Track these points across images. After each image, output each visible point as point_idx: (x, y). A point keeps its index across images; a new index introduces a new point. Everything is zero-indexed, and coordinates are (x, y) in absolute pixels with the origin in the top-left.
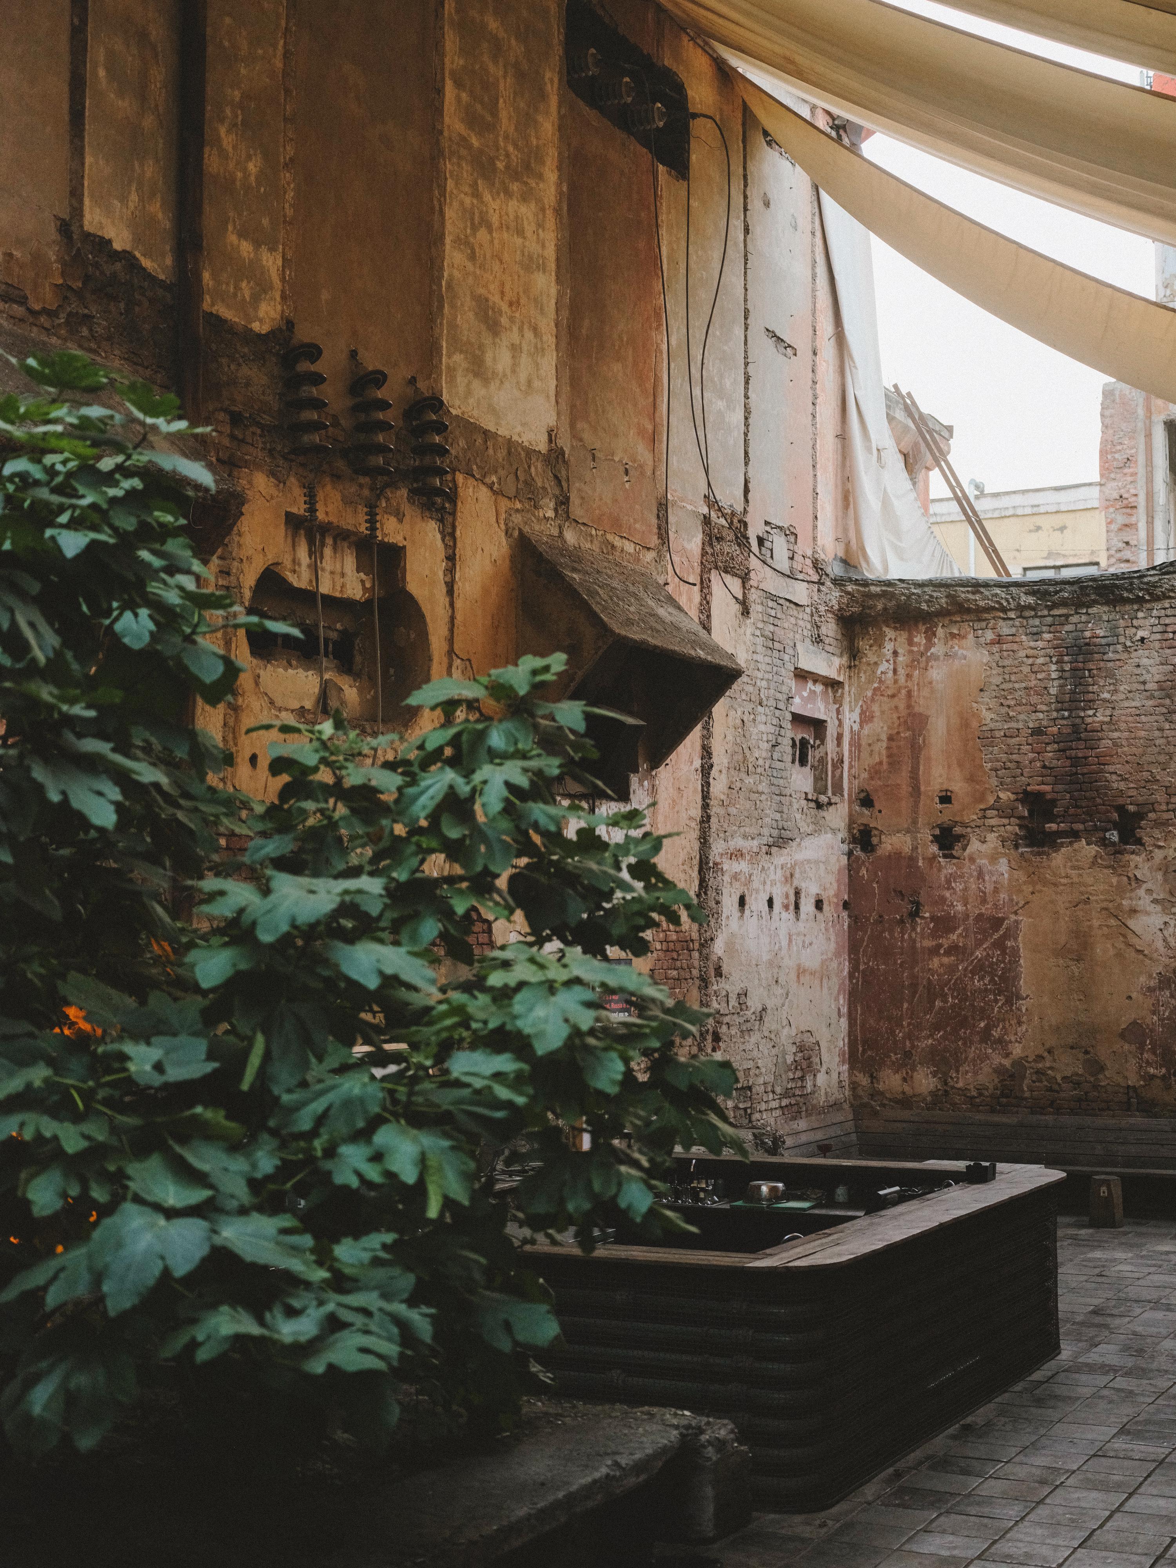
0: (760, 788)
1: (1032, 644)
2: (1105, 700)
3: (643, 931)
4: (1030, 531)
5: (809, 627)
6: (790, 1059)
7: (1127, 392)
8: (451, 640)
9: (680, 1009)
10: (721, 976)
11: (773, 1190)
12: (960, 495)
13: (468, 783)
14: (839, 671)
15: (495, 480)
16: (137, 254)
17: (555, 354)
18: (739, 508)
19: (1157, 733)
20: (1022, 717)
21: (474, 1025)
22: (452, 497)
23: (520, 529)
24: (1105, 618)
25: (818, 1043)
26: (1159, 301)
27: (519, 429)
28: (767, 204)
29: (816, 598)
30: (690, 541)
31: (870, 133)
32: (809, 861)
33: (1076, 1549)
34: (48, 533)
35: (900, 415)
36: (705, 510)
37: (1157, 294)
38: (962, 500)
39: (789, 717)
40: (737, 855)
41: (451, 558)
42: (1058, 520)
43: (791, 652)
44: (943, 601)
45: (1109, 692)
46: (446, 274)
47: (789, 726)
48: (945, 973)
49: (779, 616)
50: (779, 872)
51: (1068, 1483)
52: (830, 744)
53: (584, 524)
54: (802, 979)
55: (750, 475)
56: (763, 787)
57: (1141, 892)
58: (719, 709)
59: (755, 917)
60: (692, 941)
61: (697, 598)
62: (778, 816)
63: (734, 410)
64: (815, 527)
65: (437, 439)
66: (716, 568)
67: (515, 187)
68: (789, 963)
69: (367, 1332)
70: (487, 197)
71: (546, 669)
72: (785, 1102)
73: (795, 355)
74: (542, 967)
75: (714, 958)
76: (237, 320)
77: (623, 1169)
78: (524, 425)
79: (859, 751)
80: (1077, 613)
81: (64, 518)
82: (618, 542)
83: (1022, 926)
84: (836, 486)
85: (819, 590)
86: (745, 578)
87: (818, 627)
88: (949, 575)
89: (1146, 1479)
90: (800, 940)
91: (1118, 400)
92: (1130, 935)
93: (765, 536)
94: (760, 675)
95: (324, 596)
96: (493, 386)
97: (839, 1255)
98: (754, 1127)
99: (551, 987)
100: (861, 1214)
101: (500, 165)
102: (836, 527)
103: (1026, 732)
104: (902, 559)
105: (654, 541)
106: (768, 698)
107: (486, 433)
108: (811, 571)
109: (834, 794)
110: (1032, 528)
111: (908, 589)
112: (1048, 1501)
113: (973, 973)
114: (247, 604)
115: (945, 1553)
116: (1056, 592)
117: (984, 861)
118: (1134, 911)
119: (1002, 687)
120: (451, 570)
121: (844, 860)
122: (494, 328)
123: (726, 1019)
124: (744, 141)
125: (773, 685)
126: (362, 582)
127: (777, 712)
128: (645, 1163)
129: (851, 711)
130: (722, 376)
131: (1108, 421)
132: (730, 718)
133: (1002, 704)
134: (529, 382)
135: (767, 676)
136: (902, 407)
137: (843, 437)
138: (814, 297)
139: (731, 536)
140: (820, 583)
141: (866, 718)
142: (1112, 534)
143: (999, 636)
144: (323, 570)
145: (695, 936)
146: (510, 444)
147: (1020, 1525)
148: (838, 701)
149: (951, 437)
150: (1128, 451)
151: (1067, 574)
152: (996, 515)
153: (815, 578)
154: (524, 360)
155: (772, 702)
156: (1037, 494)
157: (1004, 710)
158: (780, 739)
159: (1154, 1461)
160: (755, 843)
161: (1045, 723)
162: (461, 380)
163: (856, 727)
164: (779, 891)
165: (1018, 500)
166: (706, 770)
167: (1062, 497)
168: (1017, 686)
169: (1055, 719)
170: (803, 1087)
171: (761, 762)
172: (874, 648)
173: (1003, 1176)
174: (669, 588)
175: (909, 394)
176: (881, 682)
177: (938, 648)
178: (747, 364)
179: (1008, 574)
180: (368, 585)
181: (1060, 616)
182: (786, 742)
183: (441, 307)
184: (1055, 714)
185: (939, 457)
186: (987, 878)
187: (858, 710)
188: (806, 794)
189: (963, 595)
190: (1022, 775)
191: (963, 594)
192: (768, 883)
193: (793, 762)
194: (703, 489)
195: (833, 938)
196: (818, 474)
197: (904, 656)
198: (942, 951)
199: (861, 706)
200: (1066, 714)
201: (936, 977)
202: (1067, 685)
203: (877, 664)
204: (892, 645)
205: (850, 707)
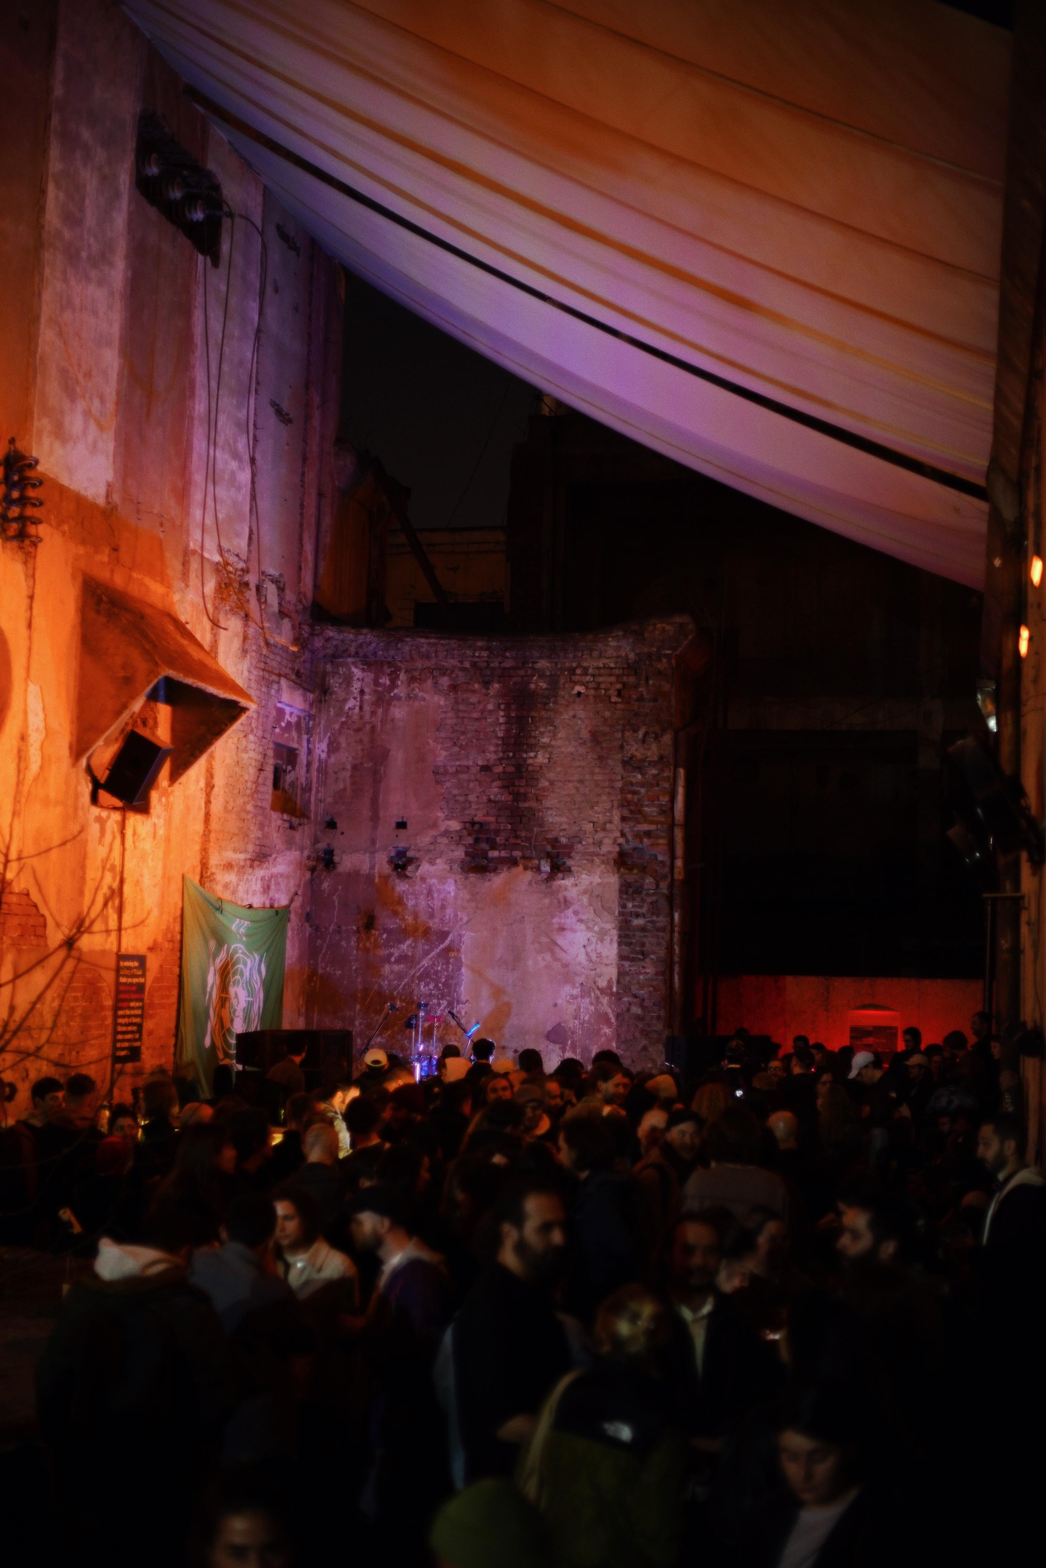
1: (484, 692)
2: (545, 745)
5: (291, 663)
8: (27, 667)
14: (310, 705)
15: (67, 528)
18: (243, 557)
20: (473, 756)
22: (35, 543)
23: (82, 572)
24: (548, 673)
27: (86, 484)
28: (277, 290)
32: (282, 875)
36: (218, 560)
39: (271, 745)
40: (229, 866)
41: (31, 597)
43: (276, 687)
45: (548, 738)
46: (40, 349)
47: (271, 754)
48: (394, 979)
49: (268, 654)
50: (259, 884)
52: (301, 770)
53: (129, 568)
55: (253, 528)
56: (249, 807)
57: (569, 912)
61: (209, 637)
62: (260, 834)
63: (244, 469)
64: (299, 576)
66: (225, 608)
67: (94, 274)
70: (73, 283)
73: (291, 422)
78: (90, 480)
79: (326, 778)
82: (154, 587)
83: (464, 939)
86: (245, 619)
92: (557, 950)
93: (261, 583)
96: (69, 447)
101: (84, 254)
102: (316, 576)
103: (474, 770)
109: (303, 816)
113: (420, 979)
117: (434, 881)
118: (562, 929)
119: (456, 728)
120: (30, 608)
121: (308, 874)
122: (72, 397)
124: (262, 235)
125: (261, 717)
127: (264, 741)
129: (320, 741)
130: (236, 441)
133: (455, 744)
138: (308, 371)
141: (333, 748)
143: (455, 683)
154: (92, 424)
157: (456, 749)
158: (265, 765)
160: (242, 857)
161: (492, 762)
162: (46, 441)
163: (324, 756)
166: (209, 790)
168: (468, 728)
169: (501, 759)
171: (248, 784)
172: (344, 686)
176: (348, 716)
177: (401, 690)
181: (508, 669)
183: (35, 378)
184: (501, 755)
186: (435, 895)
187: (326, 741)
190: (470, 807)
192: (250, 892)
196: (304, 528)
197: (370, 694)
198: (393, 959)
199: (330, 738)
200: (511, 754)
201: (386, 982)
202: (512, 729)
203: (345, 700)
204: (360, 683)
205: (320, 737)
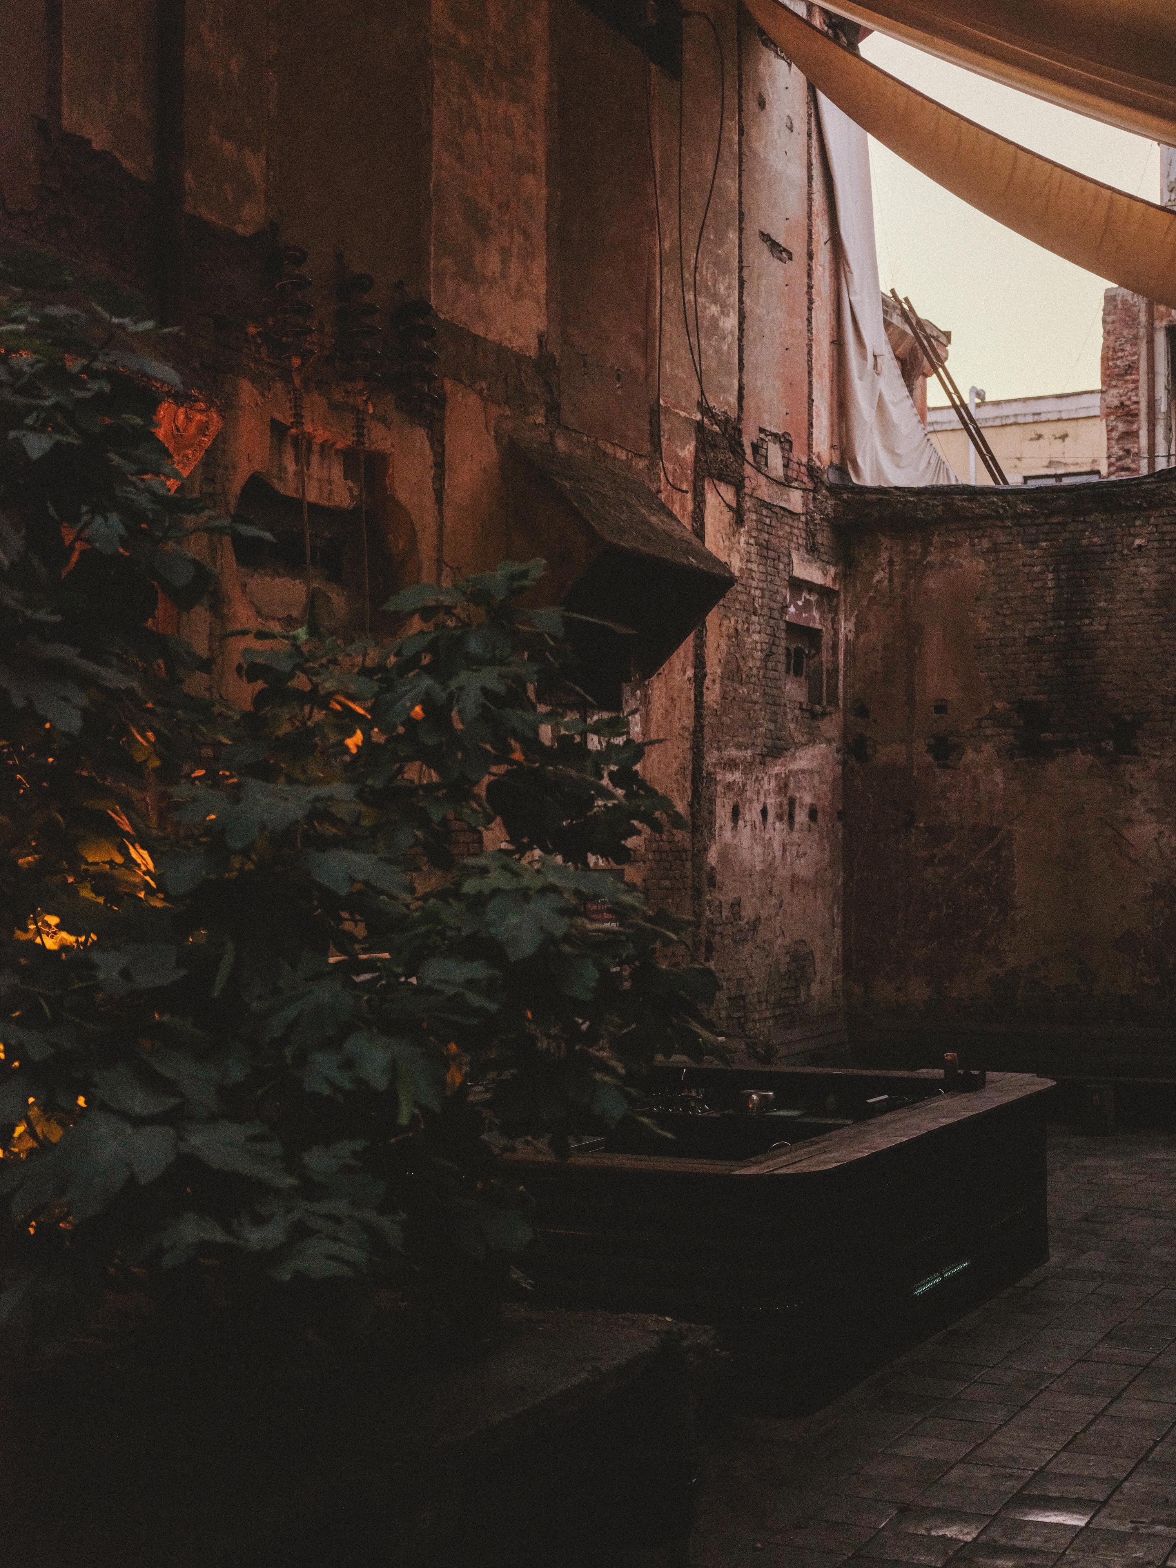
0: (754, 697)
1: (1029, 552)
2: (1102, 610)
3: (625, 839)
4: (1031, 439)
5: (804, 534)
6: (783, 969)
7: (1129, 298)
8: (439, 549)
9: (662, 917)
10: (714, 886)
11: (763, 1098)
12: (958, 403)
13: (444, 690)
14: (834, 580)
15: (484, 386)
16: (117, 154)
17: (545, 257)
18: (733, 415)
19: (1154, 642)
20: (1019, 626)
21: (449, 933)
22: (441, 402)
23: (510, 437)
24: (1102, 525)
25: (812, 953)
26: (1163, 205)
27: (509, 333)
28: (762, 104)
29: (811, 506)
30: (683, 448)
31: (868, 32)
32: (803, 771)
33: (1058, 1452)
34: (12, 434)
35: (896, 320)
36: (699, 417)
37: (1162, 198)
38: (960, 408)
39: (783, 626)
40: (731, 765)
41: (440, 465)
42: (1060, 428)
43: (786, 560)
44: (940, 509)
45: (1105, 601)
46: (434, 176)
47: (783, 635)
48: (939, 883)
49: (774, 524)
50: (773, 783)
51: (1053, 1387)
52: (825, 653)
53: (575, 431)
54: (796, 890)
55: (745, 381)
56: (756, 696)
57: (1137, 802)
58: (712, 618)
59: (749, 828)
60: (685, 851)
61: (690, 506)
62: (772, 726)
63: (728, 315)
64: (810, 434)
65: (425, 344)
66: (711, 476)
67: (504, 87)
68: (782, 873)
69: (336, 1239)
70: (476, 98)
71: (524, 574)
72: (778, 1012)
73: (790, 259)
74: (516, 875)
75: (707, 869)
76: (219, 222)
77: (598, 1076)
78: (514, 329)
79: (855, 660)
80: (1074, 521)
81: (29, 421)
82: (610, 450)
83: (1016, 835)
84: (832, 393)
85: (814, 498)
86: (738, 487)
87: (814, 536)
88: (946, 483)
89: (1130, 1383)
90: (794, 849)
91: (1120, 306)
92: (1125, 845)
93: (760, 443)
94: (754, 584)
95: (310, 504)
96: (482, 291)
97: (826, 1163)
98: (746, 1037)
99: (524, 895)
100: (851, 1122)
101: (489, 65)
102: (832, 434)
103: (1022, 641)
104: (897, 466)
105: (647, 447)
106: (762, 607)
107: (475, 338)
108: (806, 479)
109: (829, 704)
110: (1034, 436)
111: (903, 497)
112: (1032, 1405)
113: (968, 882)
114: (232, 512)
115: (928, 1456)
116: (1053, 500)
117: (979, 771)
118: (1128, 821)
119: (999, 595)
120: (439, 478)
121: (839, 769)
122: (484, 232)
123: (719, 929)
124: (739, 40)
125: (767, 594)
126: (350, 490)
127: (772, 622)
128: (622, 1071)
129: (846, 620)
130: (715, 282)
131: (1109, 327)
132: (724, 629)
133: (998, 614)
134: (519, 288)
135: (760, 585)
136: (898, 311)
137: (838, 343)
138: (810, 200)
139: (725, 444)
140: (815, 490)
141: (861, 627)
142: (1113, 442)
143: (995, 544)
144: (310, 477)
145: (688, 845)
146: (500, 350)
147: (1004, 1429)
148: (835, 610)
149: (949, 342)
150: (1130, 358)
151: (1066, 481)
152: (998, 422)
153: (810, 486)
154: (514, 263)
155: (766, 611)
156: (1039, 402)
157: (1000, 619)
158: (774, 649)
159: (1139, 1365)
160: (749, 753)
161: (1040, 632)
162: (450, 284)
163: (851, 636)
164: (773, 801)
165: (1018, 408)
166: (699, 680)
167: (1065, 404)
168: (1012, 594)
169: (1051, 628)
170: (797, 997)
171: (754, 671)
172: (870, 557)
173: (992, 1085)
174: (663, 496)
175: (906, 299)
176: (877, 590)
177: (934, 557)
178: (741, 269)
179: (1005, 481)
180: (356, 493)
181: (1056, 524)
182: (781, 650)
183: (429, 209)
184: (1051, 624)
185: (937, 363)
186: (982, 787)
187: (853, 620)
188: (801, 703)
189: (960, 504)
190: (1018, 684)
191: (959, 501)
192: (762, 792)
193: (788, 671)
194: (696, 395)
195: (828, 848)
196: (814, 381)
197: (900, 564)
198: (936, 861)
199: (857, 615)
200: (1062, 623)
201: (930, 887)
202: (1063, 594)
203: (872, 573)
204: (888, 553)
205: (846, 616)
